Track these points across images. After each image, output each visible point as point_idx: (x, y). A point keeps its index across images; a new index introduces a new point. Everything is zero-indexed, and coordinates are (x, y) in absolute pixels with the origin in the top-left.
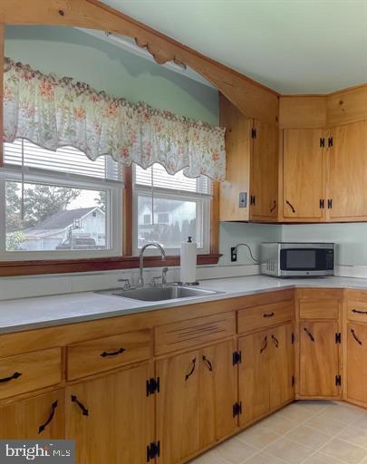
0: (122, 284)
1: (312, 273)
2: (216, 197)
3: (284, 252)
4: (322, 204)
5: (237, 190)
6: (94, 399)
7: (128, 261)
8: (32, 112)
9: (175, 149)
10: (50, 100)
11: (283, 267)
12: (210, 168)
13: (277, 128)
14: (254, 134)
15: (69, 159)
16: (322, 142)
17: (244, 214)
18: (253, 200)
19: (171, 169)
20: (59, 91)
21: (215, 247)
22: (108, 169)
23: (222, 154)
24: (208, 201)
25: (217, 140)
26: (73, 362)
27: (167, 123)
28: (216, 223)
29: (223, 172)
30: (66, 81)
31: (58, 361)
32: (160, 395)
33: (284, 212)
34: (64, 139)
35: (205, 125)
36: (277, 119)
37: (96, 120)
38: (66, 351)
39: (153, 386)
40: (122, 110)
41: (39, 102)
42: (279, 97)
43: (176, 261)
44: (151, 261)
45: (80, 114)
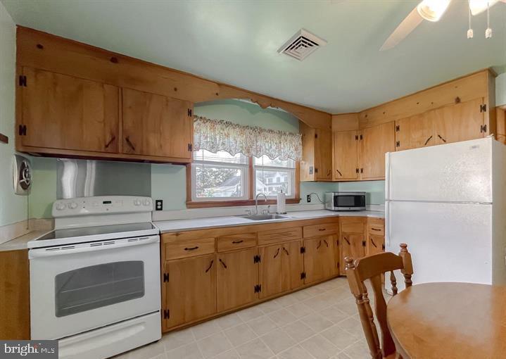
0: (247, 213)
1: (352, 209)
2: (298, 169)
3: (336, 197)
4: (357, 171)
5: (308, 166)
6: (229, 263)
7: (251, 202)
8: (206, 138)
9: (274, 147)
10: (214, 131)
11: (336, 205)
12: (294, 155)
13: (331, 132)
14: (316, 136)
15: (223, 156)
16: (357, 138)
17: (312, 177)
18: (316, 171)
19: (271, 156)
20: (218, 126)
21: (298, 195)
22: (242, 160)
23: (300, 148)
24: (294, 171)
25: (297, 141)
26: (219, 245)
27: (270, 135)
28: (298, 183)
29: (300, 156)
30: (221, 122)
31: (213, 243)
32: (261, 264)
33: (335, 176)
34: (221, 147)
35: (290, 134)
36: (331, 127)
37: (235, 138)
38: (217, 240)
39: (257, 259)
40: (247, 131)
41: (210, 133)
42: (331, 115)
43: (275, 202)
44: (261, 202)
45: (228, 136)
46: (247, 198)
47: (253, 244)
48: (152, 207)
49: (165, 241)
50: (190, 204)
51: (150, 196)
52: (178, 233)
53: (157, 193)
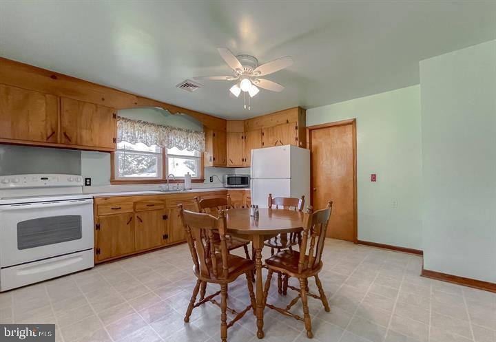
0: (160, 189)
1: (239, 186)
2: (203, 157)
3: (228, 178)
4: (243, 160)
5: (209, 155)
6: (145, 217)
7: (164, 181)
8: (127, 133)
9: (182, 142)
10: (134, 128)
11: (228, 184)
12: (199, 147)
13: (226, 132)
14: (214, 135)
15: (140, 147)
16: (243, 137)
17: (211, 164)
18: (214, 159)
19: (180, 148)
20: (137, 125)
21: (203, 176)
22: (156, 150)
23: (204, 142)
24: (199, 159)
25: (201, 137)
26: (137, 207)
27: (179, 132)
28: (203, 168)
29: (204, 149)
30: (139, 121)
31: (132, 206)
32: (168, 220)
33: (229, 164)
34: (139, 140)
35: (196, 132)
36: (226, 129)
37: (151, 134)
38: (135, 203)
39: (165, 217)
40: (161, 129)
41: (130, 130)
42: (226, 120)
43: (183, 181)
44: (171, 181)
45: (145, 132)
46: (161, 178)
47: (162, 207)
48: (83, 183)
49: (97, 203)
50: (113, 181)
51: (80, 175)
52: (106, 198)
53: (86, 173)
